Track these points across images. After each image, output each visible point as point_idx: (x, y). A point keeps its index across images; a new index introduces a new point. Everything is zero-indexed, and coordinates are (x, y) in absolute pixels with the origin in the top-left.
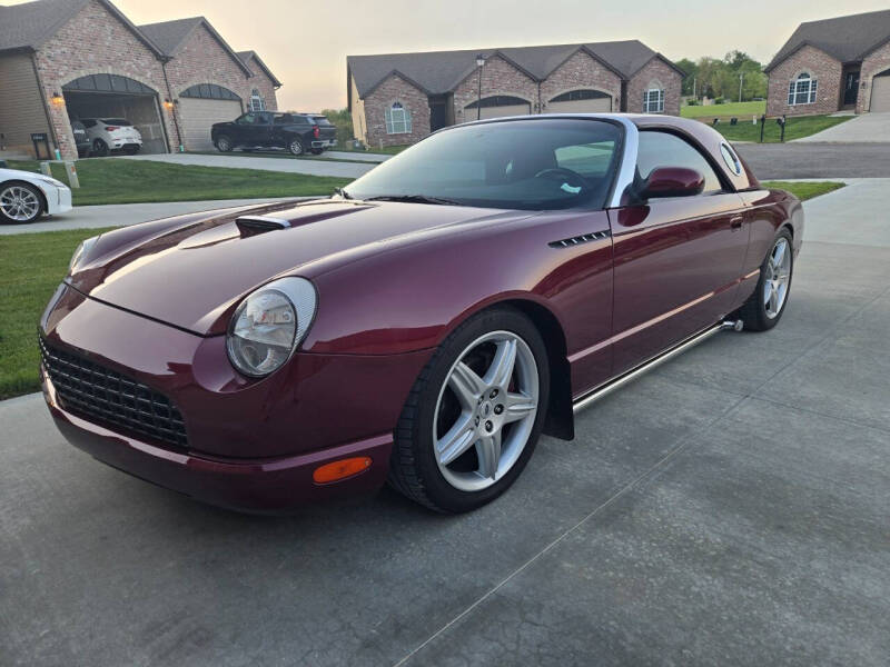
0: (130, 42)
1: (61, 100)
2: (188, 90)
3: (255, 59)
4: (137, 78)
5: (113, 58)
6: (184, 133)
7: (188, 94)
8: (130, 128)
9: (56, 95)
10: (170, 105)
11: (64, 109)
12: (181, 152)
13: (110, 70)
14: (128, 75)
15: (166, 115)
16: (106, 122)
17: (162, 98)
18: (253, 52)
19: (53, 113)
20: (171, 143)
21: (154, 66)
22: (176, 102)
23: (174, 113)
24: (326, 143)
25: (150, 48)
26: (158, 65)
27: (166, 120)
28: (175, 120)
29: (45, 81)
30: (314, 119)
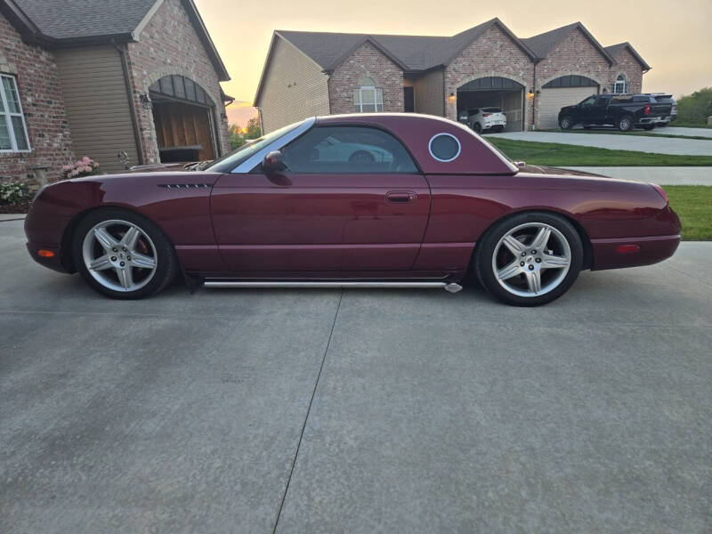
0: (513, 51)
1: (454, 98)
2: (551, 82)
3: (627, 48)
4: (511, 78)
5: (497, 65)
6: (539, 115)
7: (550, 86)
8: (500, 114)
9: (452, 95)
10: (532, 95)
11: (455, 103)
12: (532, 131)
13: (493, 74)
14: (505, 76)
15: (527, 103)
16: (485, 111)
17: (527, 90)
18: (627, 43)
19: (448, 106)
20: (526, 123)
21: (527, 67)
22: (538, 92)
23: (534, 101)
24: (658, 120)
25: (527, 54)
26: (531, 66)
27: (526, 107)
28: (533, 106)
29: (448, 86)
30: (657, 98)
